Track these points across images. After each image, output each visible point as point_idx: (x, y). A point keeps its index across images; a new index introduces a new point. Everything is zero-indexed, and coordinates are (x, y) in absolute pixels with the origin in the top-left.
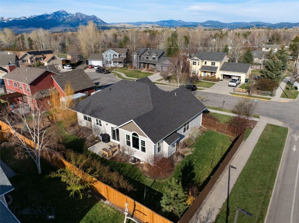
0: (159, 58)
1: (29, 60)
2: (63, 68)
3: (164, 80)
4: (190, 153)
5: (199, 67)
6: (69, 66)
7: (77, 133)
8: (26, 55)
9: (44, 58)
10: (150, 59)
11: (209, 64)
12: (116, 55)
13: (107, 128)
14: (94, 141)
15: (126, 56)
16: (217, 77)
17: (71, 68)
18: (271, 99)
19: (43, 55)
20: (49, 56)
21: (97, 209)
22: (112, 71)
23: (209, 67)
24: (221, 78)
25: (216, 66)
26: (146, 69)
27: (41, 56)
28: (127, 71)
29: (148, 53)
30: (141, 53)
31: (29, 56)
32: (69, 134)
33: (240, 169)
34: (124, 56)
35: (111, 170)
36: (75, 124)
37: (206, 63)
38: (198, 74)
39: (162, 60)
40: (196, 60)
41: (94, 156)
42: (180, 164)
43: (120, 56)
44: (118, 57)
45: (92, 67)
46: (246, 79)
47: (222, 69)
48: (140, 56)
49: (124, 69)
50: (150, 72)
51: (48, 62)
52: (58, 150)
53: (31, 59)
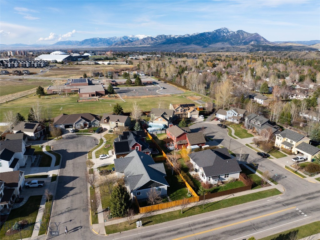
0: (262, 125)
1: (180, 111)
2: (199, 117)
3: (254, 144)
4: (223, 186)
5: (281, 141)
6: (203, 117)
7: (188, 165)
8: (179, 107)
9: (189, 109)
10: (256, 124)
11: (289, 141)
12: (235, 114)
13: (197, 167)
14: (192, 170)
15: (243, 116)
16: (293, 152)
17: (203, 118)
18: (306, 177)
19: (188, 108)
20: (192, 108)
21: (184, 189)
22: (228, 126)
23: (288, 143)
24: (296, 153)
25: (293, 144)
26: (252, 130)
27: (187, 108)
28: (238, 129)
29: (255, 119)
30: (251, 119)
31: (181, 108)
32: (185, 164)
33: (235, 196)
34: (241, 115)
35: (191, 180)
36: (189, 161)
37: (287, 140)
38: (280, 146)
39: (264, 127)
40: (279, 136)
41: (190, 176)
42: (215, 188)
43: (239, 115)
44: (236, 116)
45: (218, 119)
46: (312, 159)
47: (297, 147)
48: (250, 120)
49: (238, 126)
50: (253, 134)
51: (191, 113)
52: (179, 170)
53: (181, 110)
